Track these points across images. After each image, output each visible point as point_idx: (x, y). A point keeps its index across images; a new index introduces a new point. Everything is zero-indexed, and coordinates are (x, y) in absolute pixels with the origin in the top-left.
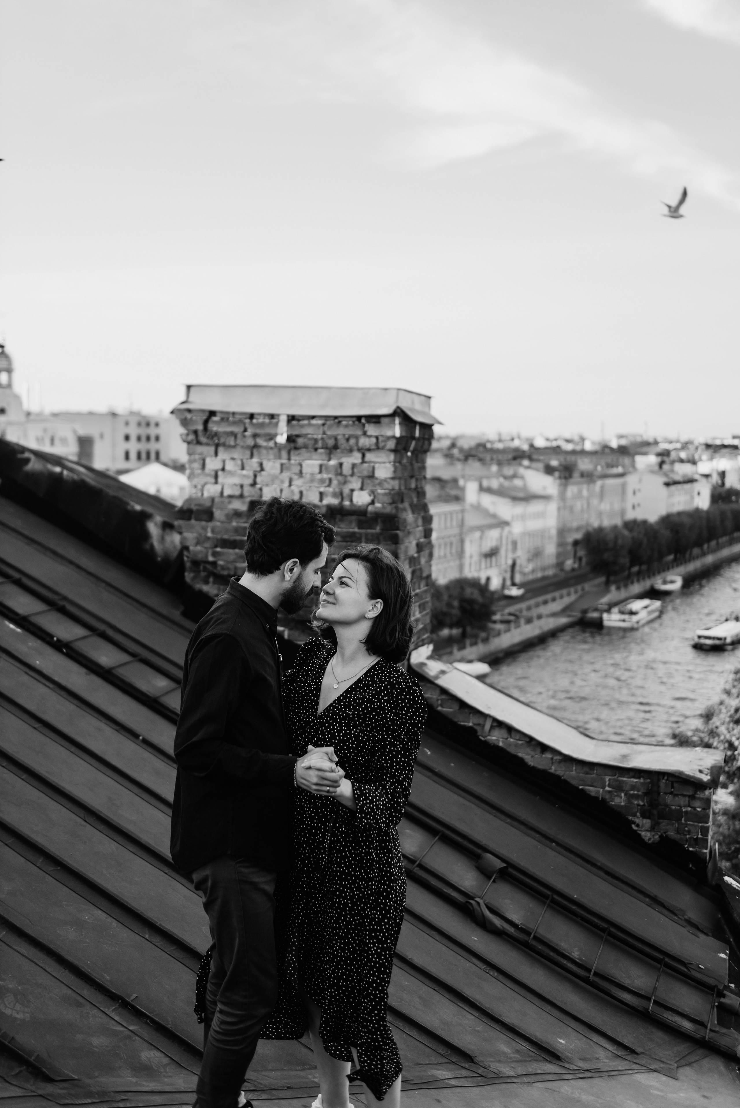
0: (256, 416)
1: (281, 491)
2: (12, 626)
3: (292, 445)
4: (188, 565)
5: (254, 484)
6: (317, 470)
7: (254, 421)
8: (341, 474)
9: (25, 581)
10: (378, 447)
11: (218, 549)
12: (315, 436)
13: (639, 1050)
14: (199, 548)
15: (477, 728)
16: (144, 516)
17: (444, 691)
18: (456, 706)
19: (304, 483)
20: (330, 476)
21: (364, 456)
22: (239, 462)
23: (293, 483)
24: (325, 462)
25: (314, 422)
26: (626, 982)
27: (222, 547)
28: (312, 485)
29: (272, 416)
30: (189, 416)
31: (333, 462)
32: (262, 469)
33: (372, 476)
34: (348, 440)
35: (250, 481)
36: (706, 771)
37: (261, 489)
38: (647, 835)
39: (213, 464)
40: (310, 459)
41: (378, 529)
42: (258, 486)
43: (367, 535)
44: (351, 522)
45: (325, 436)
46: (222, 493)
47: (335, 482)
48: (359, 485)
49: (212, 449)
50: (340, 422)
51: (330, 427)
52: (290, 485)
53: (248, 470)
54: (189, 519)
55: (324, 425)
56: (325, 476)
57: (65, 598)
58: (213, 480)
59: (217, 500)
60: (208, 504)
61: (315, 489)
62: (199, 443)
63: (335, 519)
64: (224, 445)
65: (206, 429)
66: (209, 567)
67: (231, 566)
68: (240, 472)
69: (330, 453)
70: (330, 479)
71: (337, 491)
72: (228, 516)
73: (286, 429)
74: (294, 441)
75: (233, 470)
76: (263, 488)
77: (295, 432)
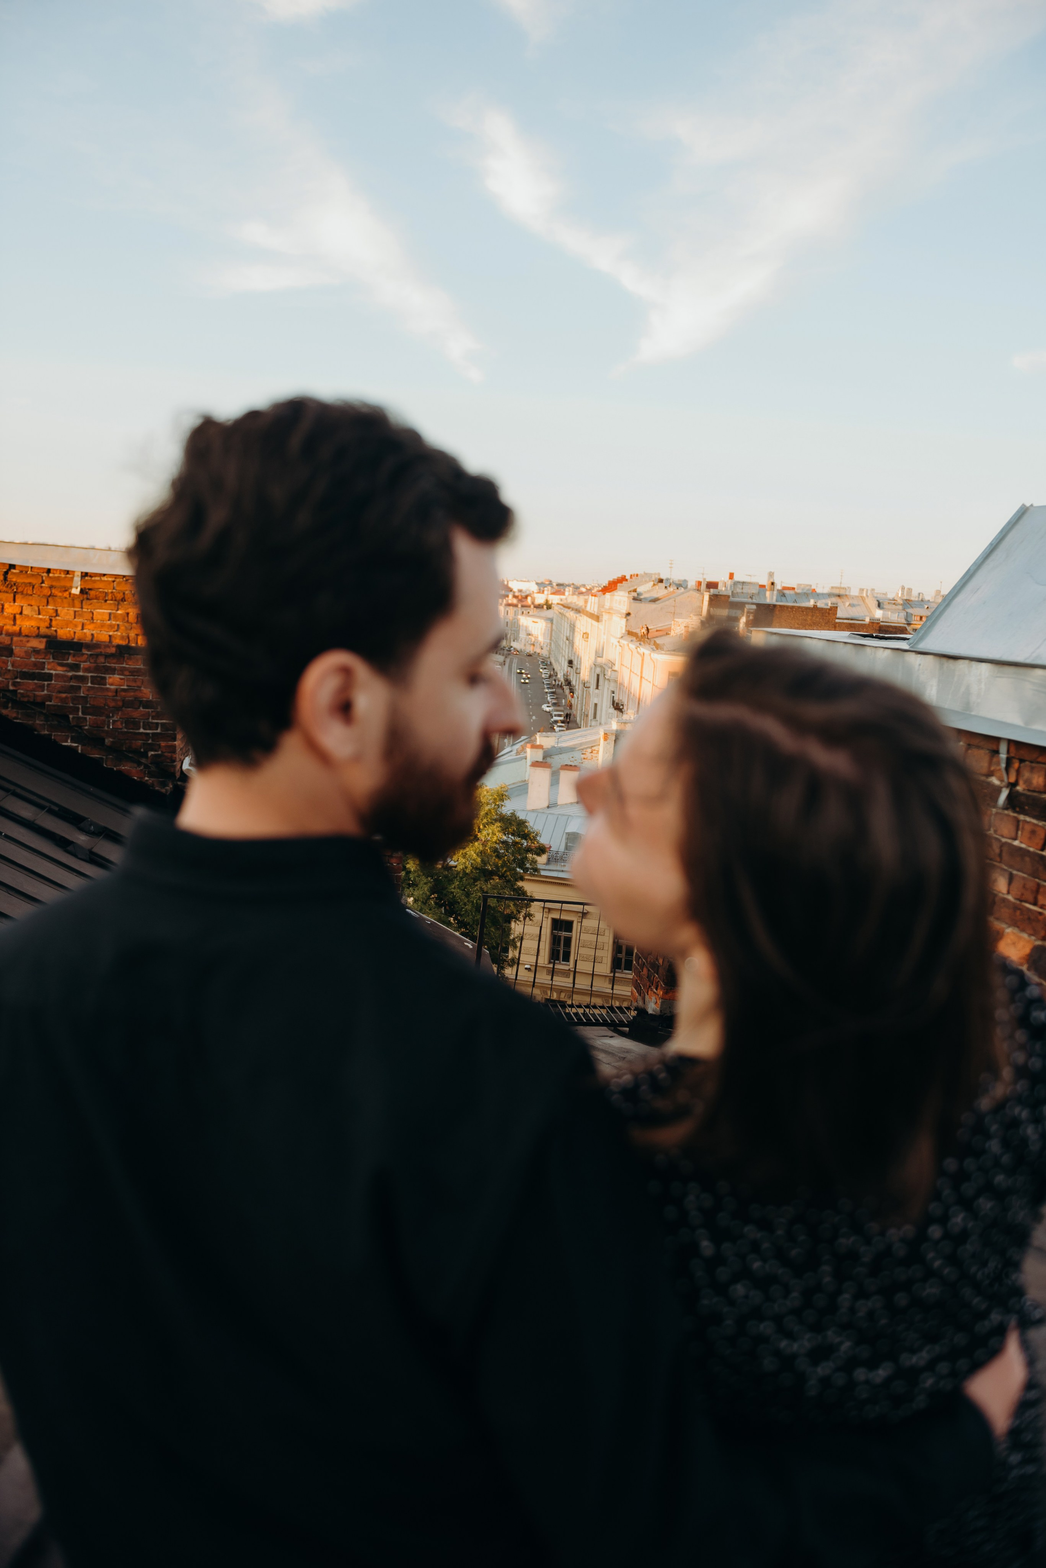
0: (52, 571)
1: (75, 633)
3: (85, 596)
5: (50, 626)
6: (107, 618)
7: (51, 575)
11: (18, 680)
12: (106, 591)
19: (95, 628)
20: (118, 623)
22: (36, 608)
23: (85, 627)
24: (114, 611)
25: (105, 578)
27: (21, 679)
28: (102, 630)
29: (68, 572)
31: (119, 612)
32: (57, 615)
35: (47, 624)
37: (56, 631)
39: (10, 609)
40: (100, 608)
42: (53, 628)
44: (137, 661)
45: (114, 591)
46: (20, 633)
47: (122, 628)
49: (10, 596)
51: (119, 583)
52: (83, 629)
53: (44, 615)
55: (114, 581)
56: (114, 623)
58: (12, 623)
59: (15, 638)
60: (7, 641)
61: (106, 633)
63: (124, 657)
64: (22, 593)
65: (5, 579)
66: (8, 694)
67: (29, 694)
68: (36, 616)
69: (118, 605)
70: (118, 625)
71: (124, 634)
72: (26, 652)
73: (79, 583)
74: (87, 593)
75: (30, 615)
76: (58, 630)
77: (88, 586)
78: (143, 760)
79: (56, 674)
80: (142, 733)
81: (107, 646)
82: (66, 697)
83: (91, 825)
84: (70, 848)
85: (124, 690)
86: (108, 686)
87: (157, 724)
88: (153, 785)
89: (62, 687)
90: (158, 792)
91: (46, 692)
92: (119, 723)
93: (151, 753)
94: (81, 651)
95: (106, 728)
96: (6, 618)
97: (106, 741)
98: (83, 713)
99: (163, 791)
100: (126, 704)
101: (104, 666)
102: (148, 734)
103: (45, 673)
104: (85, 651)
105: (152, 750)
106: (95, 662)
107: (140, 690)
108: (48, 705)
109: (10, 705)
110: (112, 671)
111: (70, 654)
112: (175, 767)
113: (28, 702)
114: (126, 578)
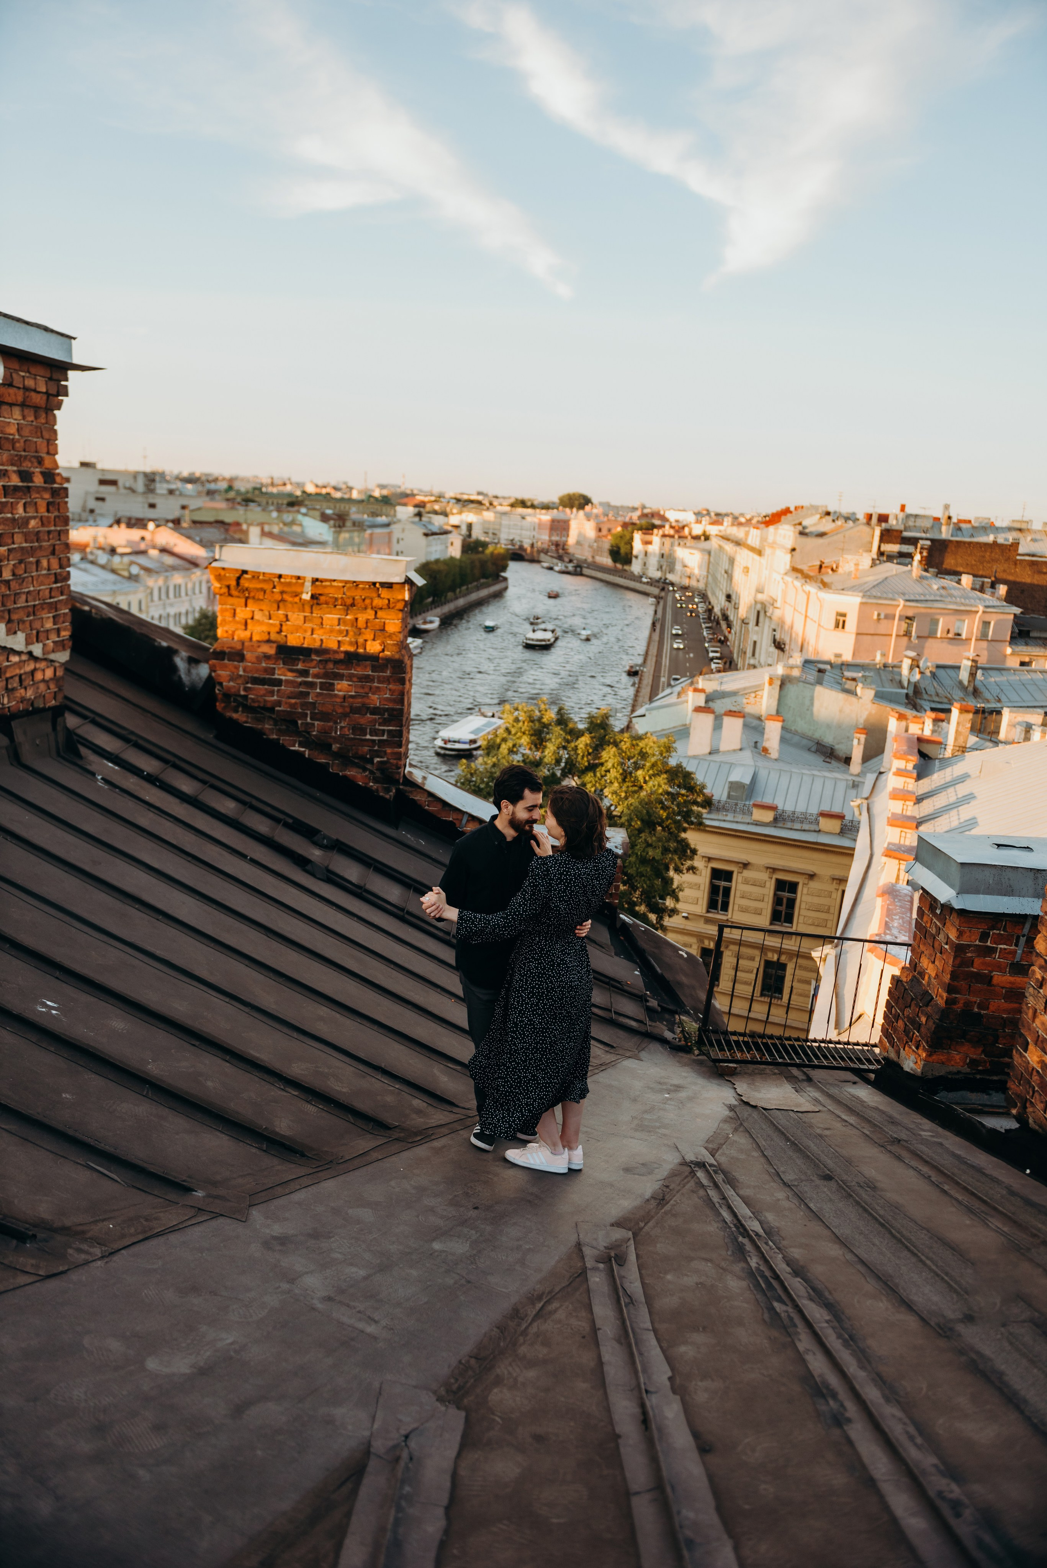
0: (284, 577)
1: (304, 638)
2: (110, 764)
3: (315, 601)
4: (220, 697)
5: (280, 632)
6: (336, 623)
7: (282, 580)
8: (356, 627)
9: (98, 719)
10: (389, 607)
11: (249, 685)
12: (335, 596)
14: (231, 684)
15: (456, 822)
16: (171, 652)
17: (431, 794)
18: (440, 806)
19: (325, 633)
20: (347, 628)
21: (376, 613)
22: (267, 613)
23: (315, 633)
24: (343, 617)
25: (335, 584)
27: (252, 684)
28: (331, 635)
29: (299, 578)
30: (222, 573)
31: (348, 617)
32: (287, 620)
33: (383, 630)
34: (364, 600)
35: (277, 629)
36: (620, 847)
37: (286, 636)
40: (330, 613)
41: (388, 673)
42: (283, 634)
43: (379, 677)
44: (366, 667)
45: (344, 596)
46: (251, 639)
47: (351, 633)
48: (372, 637)
49: (242, 601)
50: (357, 586)
51: (349, 588)
52: (312, 634)
53: (274, 620)
54: (223, 660)
55: (343, 587)
56: (343, 628)
57: (132, 733)
58: (243, 627)
59: (246, 644)
60: (239, 647)
61: (334, 638)
62: (230, 595)
63: (352, 663)
64: (254, 598)
65: (238, 584)
66: (239, 699)
67: (260, 699)
68: (267, 621)
69: (348, 609)
70: (347, 631)
71: (353, 640)
72: (258, 658)
73: (310, 588)
74: (317, 598)
75: (261, 619)
76: (288, 636)
77: (318, 592)
78: (369, 766)
79: (286, 680)
80: (368, 740)
81: (335, 652)
82: (296, 703)
83: (324, 838)
84: (309, 867)
85: (352, 697)
86: (336, 692)
87: (384, 731)
88: (377, 790)
89: (292, 692)
90: (382, 797)
91: (275, 698)
92: (346, 730)
93: (376, 760)
94: (310, 656)
95: (333, 734)
96: (238, 623)
97: (334, 746)
98: (311, 719)
99: (387, 796)
100: (354, 710)
101: (332, 673)
102: (374, 741)
103: (276, 679)
104: (314, 657)
105: (378, 757)
106: (324, 668)
107: (368, 697)
108: (278, 711)
109: (240, 709)
110: (340, 677)
111: (299, 660)
112: (399, 773)
113: (259, 707)
114: (356, 584)
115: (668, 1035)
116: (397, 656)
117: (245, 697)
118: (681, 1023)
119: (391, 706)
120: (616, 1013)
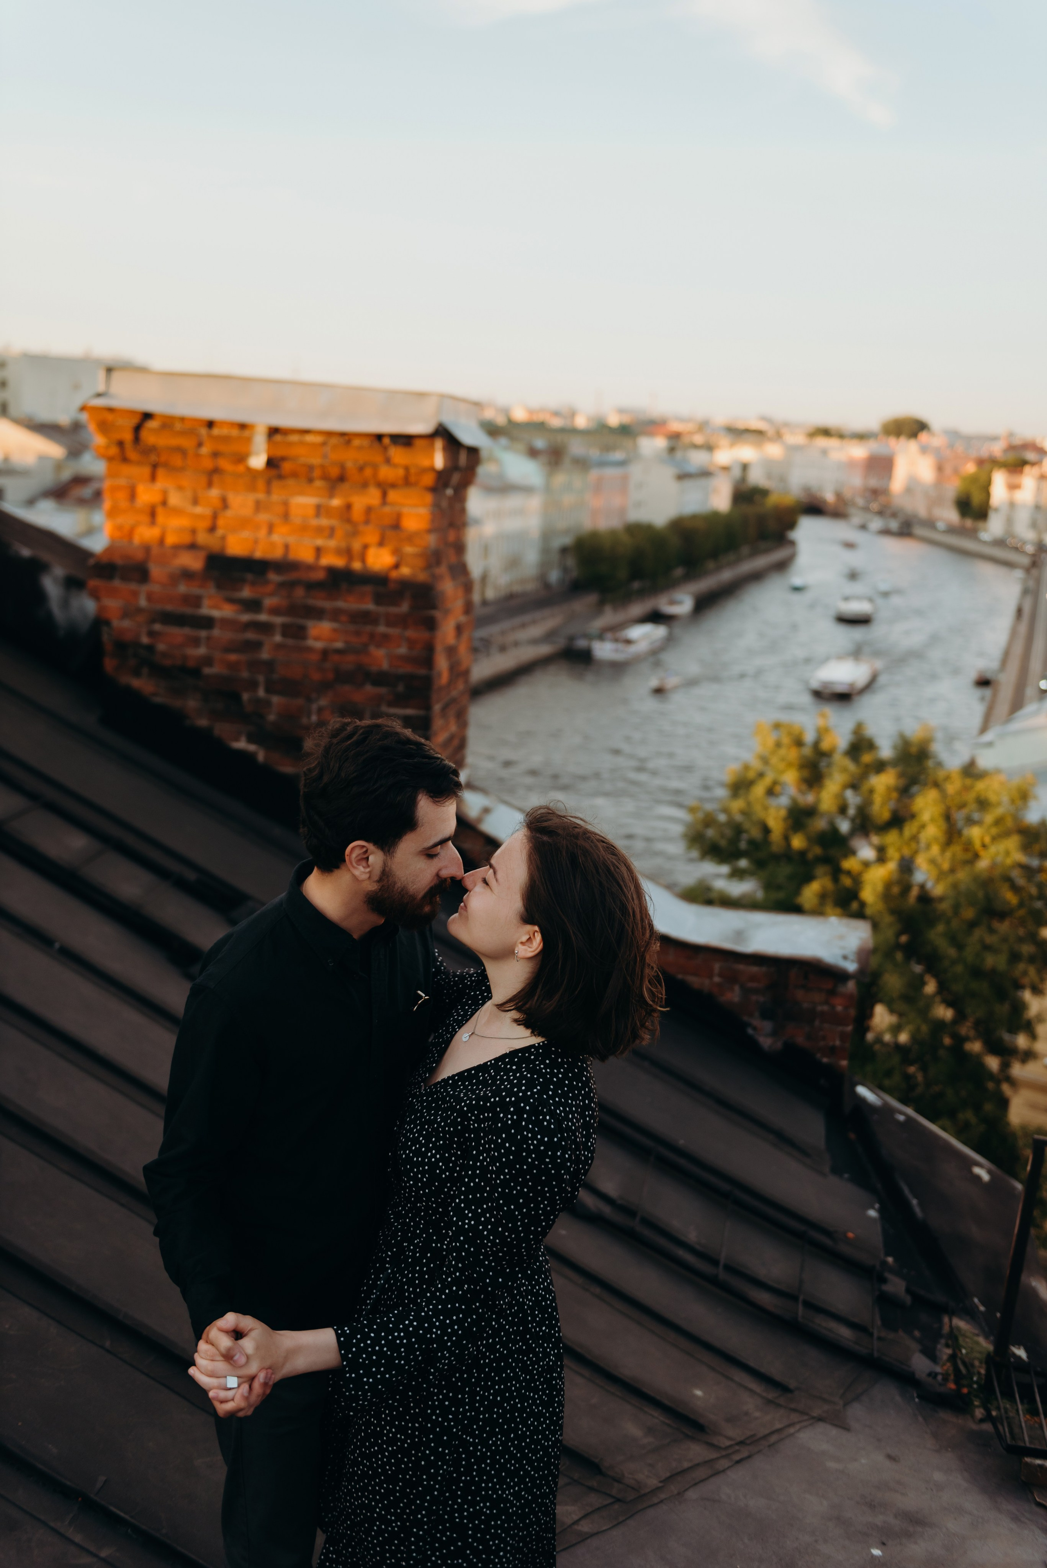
0: (215, 425)
1: (255, 541)
3: (273, 472)
4: (108, 647)
5: (212, 529)
6: (311, 512)
7: (216, 431)
8: (349, 520)
10: (407, 482)
11: (157, 627)
12: (311, 461)
13: (792, 1384)
14: (126, 624)
16: (37, 567)
19: (291, 533)
20: (332, 522)
21: (384, 495)
22: (190, 495)
23: (274, 532)
24: (324, 501)
25: (309, 438)
26: (761, 1272)
27: (163, 624)
28: (304, 536)
29: (243, 426)
30: (110, 417)
31: (336, 502)
32: (226, 507)
33: (396, 526)
34: (361, 469)
35: (207, 524)
36: (851, 957)
37: (222, 537)
38: (766, 1042)
39: (147, 495)
40: (302, 493)
41: (404, 607)
42: (218, 533)
43: (387, 615)
44: (364, 595)
45: (325, 461)
46: (162, 541)
47: (339, 533)
48: (376, 538)
49: (146, 471)
50: (348, 442)
51: (334, 448)
52: (270, 534)
53: (203, 506)
54: (111, 578)
55: (324, 444)
56: (324, 522)
58: (148, 520)
59: (155, 551)
60: (140, 555)
61: (309, 543)
62: (125, 460)
63: (340, 589)
64: (166, 465)
65: (137, 439)
66: (142, 652)
67: (175, 652)
68: (190, 509)
69: (332, 487)
70: (332, 528)
71: (342, 545)
72: (171, 576)
73: (264, 446)
74: (277, 466)
75: (179, 506)
76: (227, 536)
77: (280, 452)
79: (221, 619)
81: (310, 568)
82: (238, 661)
85: (338, 652)
86: (310, 643)
89: (231, 641)
91: (202, 650)
92: (327, 712)
94: (264, 574)
95: (305, 721)
96: (139, 511)
98: (268, 690)
100: (342, 677)
101: (304, 605)
103: (203, 616)
104: (271, 577)
106: (289, 597)
107: (367, 652)
108: (208, 674)
109: (144, 671)
110: (318, 614)
111: (245, 581)
113: (175, 667)
114: (346, 438)
115: (920, 1364)
116: (422, 577)
117: (150, 648)
118: (953, 1338)
119: (407, 669)
120: (808, 1305)
